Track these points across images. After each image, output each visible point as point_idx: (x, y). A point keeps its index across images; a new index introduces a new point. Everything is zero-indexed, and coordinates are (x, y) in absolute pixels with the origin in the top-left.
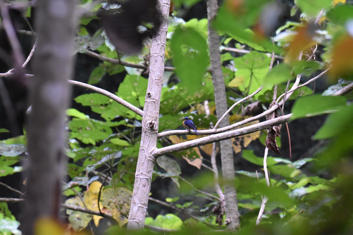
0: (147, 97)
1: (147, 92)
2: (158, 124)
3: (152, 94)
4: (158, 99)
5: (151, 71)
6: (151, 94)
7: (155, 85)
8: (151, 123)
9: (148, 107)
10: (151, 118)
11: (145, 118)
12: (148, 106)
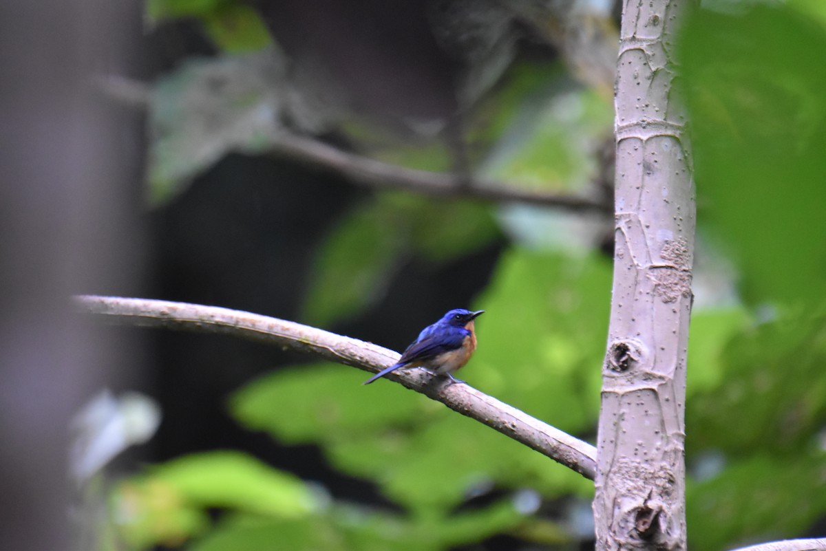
0: (614, 369)
1: (613, 342)
2: (679, 511)
3: (638, 352)
4: (671, 376)
5: (621, 224)
6: (632, 353)
7: (649, 298)
8: (643, 513)
9: (623, 424)
10: (641, 483)
11: (606, 483)
12: (622, 417)
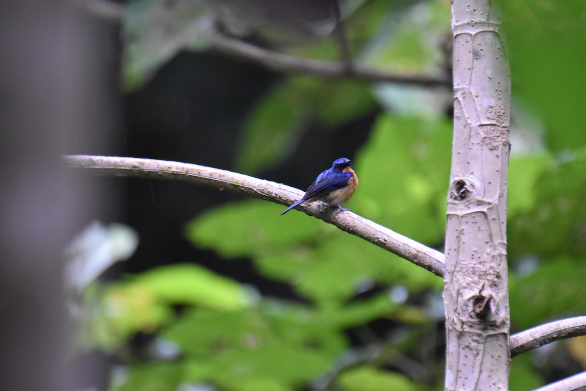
0: (455, 198)
1: (454, 179)
2: (504, 298)
3: (473, 186)
4: (496, 202)
5: (458, 95)
6: (468, 187)
7: (479, 147)
8: (478, 300)
9: (462, 237)
10: (476, 278)
11: (452, 280)
12: (462, 232)
